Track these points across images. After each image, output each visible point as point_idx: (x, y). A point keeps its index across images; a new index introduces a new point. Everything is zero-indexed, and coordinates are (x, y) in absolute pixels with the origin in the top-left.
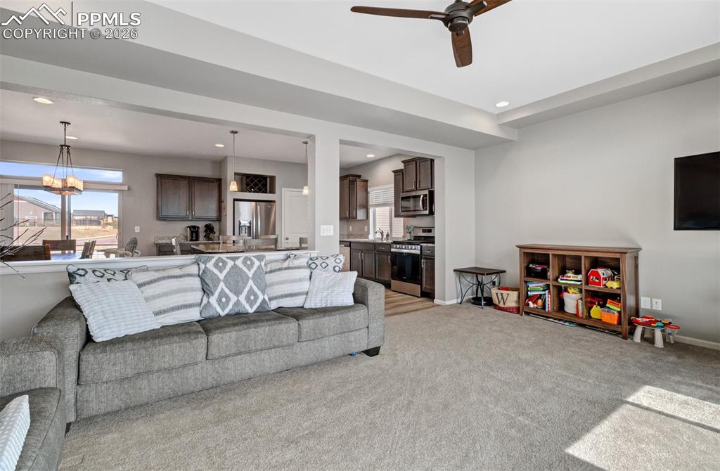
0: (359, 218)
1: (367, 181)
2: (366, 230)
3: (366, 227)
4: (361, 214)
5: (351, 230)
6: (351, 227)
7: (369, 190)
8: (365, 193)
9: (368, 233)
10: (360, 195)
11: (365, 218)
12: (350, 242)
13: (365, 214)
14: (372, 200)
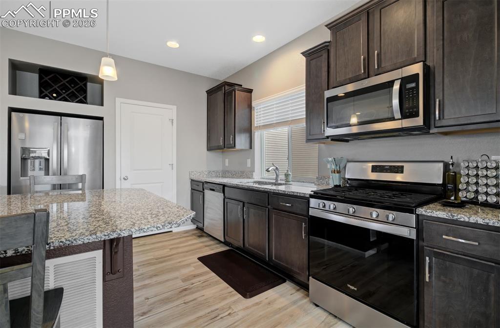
0: (238, 146)
1: (250, 91)
2: (249, 165)
3: (249, 161)
4: (241, 141)
5: (227, 164)
6: (227, 161)
7: (253, 104)
8: (247, 110)
9: (252, 171)
10: (240, 112)
11: (247, 146)
12: (224, 186)
13: (248, 141)
14: (258, 119)
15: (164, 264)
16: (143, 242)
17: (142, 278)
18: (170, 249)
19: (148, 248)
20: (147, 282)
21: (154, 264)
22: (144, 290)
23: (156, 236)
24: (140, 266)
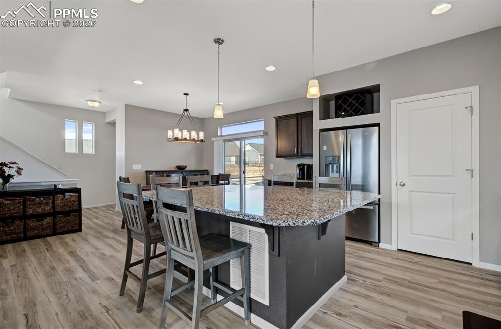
15: (411, 291)
16: (418, 260)
17: (374, 289)
18: (440, 282)
19: (417, 267)
20: (373, 295)
21: (402, 285)
22: (363, 299)
23: (443, 261)
24: (386, 279)
